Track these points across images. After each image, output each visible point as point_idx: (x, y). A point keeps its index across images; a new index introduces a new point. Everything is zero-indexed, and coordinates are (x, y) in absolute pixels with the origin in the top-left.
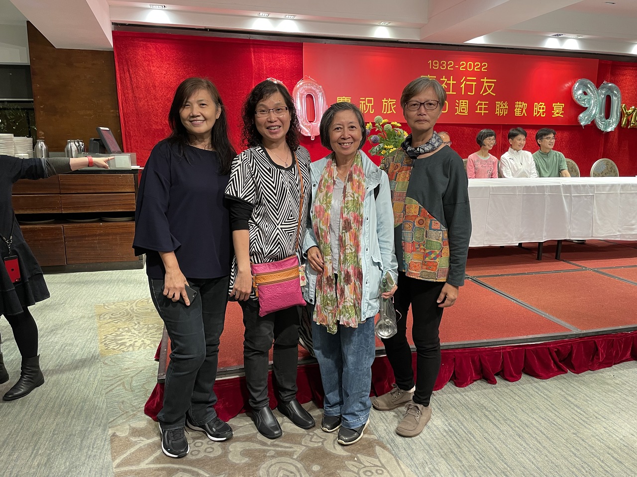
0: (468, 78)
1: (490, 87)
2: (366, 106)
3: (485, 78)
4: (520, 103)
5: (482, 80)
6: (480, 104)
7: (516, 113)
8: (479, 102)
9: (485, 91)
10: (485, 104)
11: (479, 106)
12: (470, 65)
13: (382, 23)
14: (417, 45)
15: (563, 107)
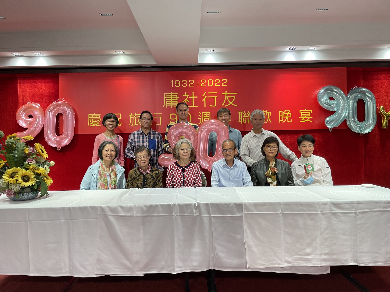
0: (209, 93)
1: (231, 99)
3: (226, 92)
5: (222, 94)
9: (227, 103)
12: (210, 82)
13: (118, 52)
14: (160, 69)
15: (311, 113)
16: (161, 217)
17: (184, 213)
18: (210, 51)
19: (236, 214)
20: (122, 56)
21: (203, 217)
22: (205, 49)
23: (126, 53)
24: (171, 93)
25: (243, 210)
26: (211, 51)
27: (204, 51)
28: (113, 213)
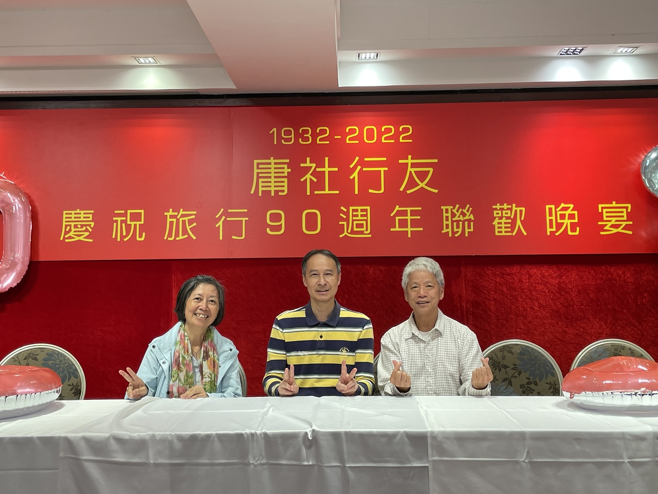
0: (366, 159)
1: (422, 175)
2: (128, 227)
3: (410, 157)
4: (505, 206)
5: (400, 161)
6: (399, 213)
7: (497, 230)
8: (397, 208)
9: (412, 183)
10: (413, 213)
11: (397, 218)
12: (370, 132)
13: (142, 60)
14: (245, 100)
15: (629, 210)
16: (218, 468)
17: (278, 458)
18: (368, 57)
19: (409, 462)
20: (151, 69)
21: (326, 469)
22: (356, 53)
23: (162, 62)
24: (272, 158)
25: (430, 452)
26: (372, 57)
27: (355, 58)
28: (97, 455)
